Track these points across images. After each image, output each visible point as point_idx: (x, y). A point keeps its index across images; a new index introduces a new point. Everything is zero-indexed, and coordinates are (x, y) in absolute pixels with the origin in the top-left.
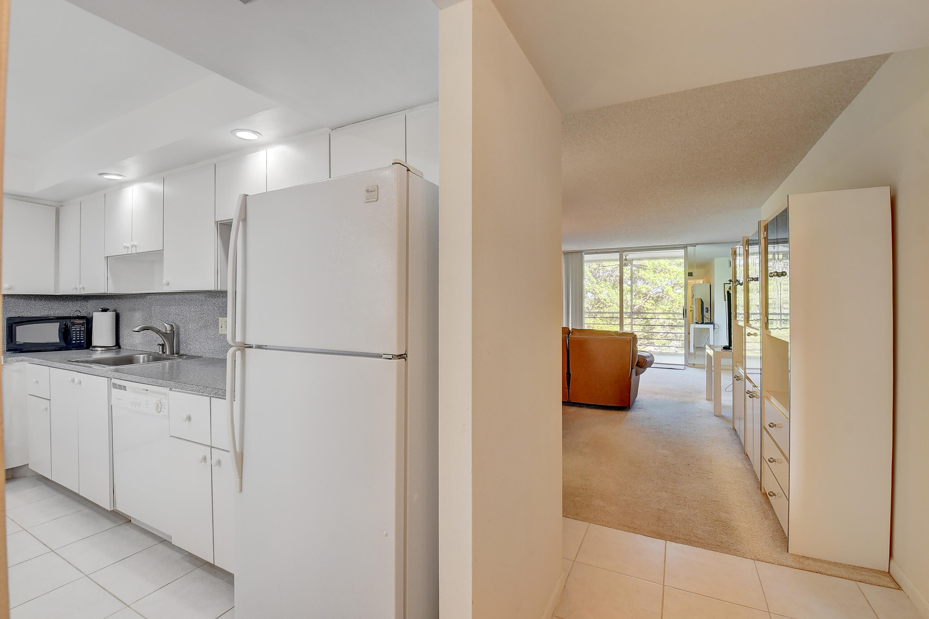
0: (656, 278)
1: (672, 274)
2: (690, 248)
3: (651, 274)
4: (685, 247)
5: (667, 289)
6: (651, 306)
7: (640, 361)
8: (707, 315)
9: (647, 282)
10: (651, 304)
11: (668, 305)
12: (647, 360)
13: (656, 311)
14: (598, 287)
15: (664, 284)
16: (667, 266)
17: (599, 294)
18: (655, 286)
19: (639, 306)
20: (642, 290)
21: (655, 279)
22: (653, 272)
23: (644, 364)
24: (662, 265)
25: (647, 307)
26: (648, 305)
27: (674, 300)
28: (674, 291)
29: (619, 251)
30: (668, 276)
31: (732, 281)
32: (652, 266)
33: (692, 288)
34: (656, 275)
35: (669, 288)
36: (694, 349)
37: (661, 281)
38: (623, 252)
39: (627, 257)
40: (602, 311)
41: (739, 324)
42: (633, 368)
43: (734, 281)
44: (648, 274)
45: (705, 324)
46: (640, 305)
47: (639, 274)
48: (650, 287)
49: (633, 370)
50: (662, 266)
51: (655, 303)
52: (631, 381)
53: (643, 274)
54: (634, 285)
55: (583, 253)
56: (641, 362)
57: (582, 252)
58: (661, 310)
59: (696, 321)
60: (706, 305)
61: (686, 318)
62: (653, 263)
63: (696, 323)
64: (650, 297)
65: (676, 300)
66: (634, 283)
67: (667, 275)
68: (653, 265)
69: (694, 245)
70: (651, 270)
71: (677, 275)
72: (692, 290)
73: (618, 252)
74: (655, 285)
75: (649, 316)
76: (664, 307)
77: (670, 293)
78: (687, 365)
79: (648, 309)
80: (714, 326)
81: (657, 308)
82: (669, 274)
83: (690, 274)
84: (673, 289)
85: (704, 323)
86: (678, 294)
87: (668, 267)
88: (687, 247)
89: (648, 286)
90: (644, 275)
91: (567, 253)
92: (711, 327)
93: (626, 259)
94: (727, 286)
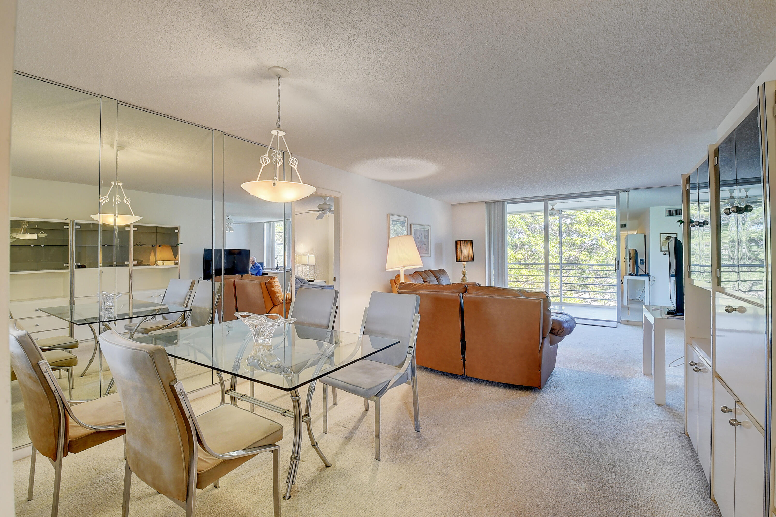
0: (591, 231)
1: (606, 227)
3: (585, 227)
4: (616, 193)
5: (601, 241)
6: (586, 257)
7: (554, 327)
8: (641, 267)
9: (581, 235)
11: (602, 256)
12: (565, 326)
13: (591, 263)
14: (534, 239)
16: (602, 220)
17: (535, 246)
18: (589, 238)
19: (574, 257)
20: (576, 242)
21: (589, 231)
22: (588, 225)
23: (560, 331)
25: (581, 258)
26: (583, 256)
27: (608, 251)
28: (607, 243)
29: (544, 200)
31: (684, 222)
32: (586, 220)
33: (625, 239)
34: (590, 228)
35: (604, 240)
36: (628, 301)
37: (595, 234)
38: (548, 201)
39: (554, 206)
40: (537, 262)
41: (694, 285)
42: (545, 338)
43: (686, 221)
45: (640, 276)
47: (574, 227)
48: (584, 240)
49: (546, 339)
50: (596, 220)
51: (589, 254)
52: (542, 354)
53: (577, 227)
55: (506, 203)
56: (557, 329)
57: (505, 201)
58: (595, 261)
59: (630, 273)
60: (641, 256)
61: (619, 270)
62: (587, 217)
63: (630, 274)
64: (585, 249)
65: (610, 252)
67: (602, 228)
69: (627, 191)
70: (586, 224)
71: (611, 228)
72: (626, 241)
75: (583, 267)
76: (598, 258)
77: (604, 245)
78: (619, 321)
79: (582, 260)
80: (649, 278)
81: (592, 259)
83: (623, 226)
84: (607, 241)
85: (639, 274)
86: (611, 246)
88: (619, 193)
89: (582, 239)
90: (579, 228)
91: (489, 203)
92: (646, 279)
93: (553, 209)
94: (664, 237)
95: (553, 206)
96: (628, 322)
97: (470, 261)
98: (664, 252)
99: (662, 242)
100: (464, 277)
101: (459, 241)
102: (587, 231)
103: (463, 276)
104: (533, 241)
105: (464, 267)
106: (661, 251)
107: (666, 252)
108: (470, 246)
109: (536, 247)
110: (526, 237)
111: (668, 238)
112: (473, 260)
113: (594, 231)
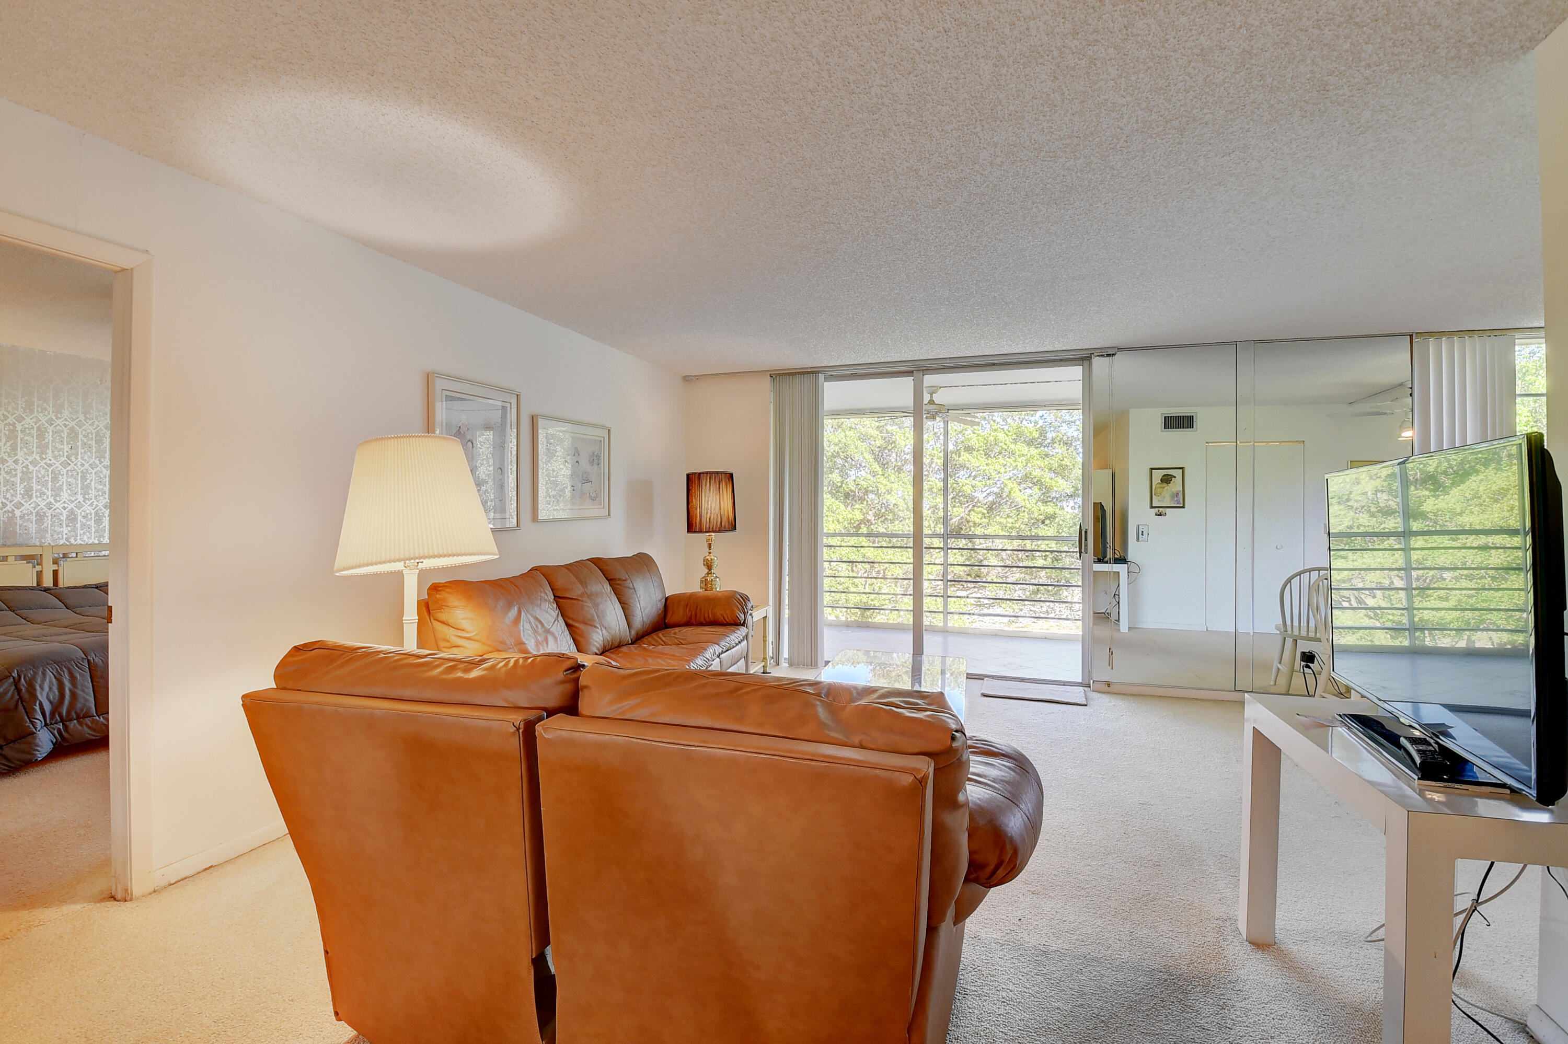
0: (991, 467)
2: (1096, 361)
4: (1084, 358)
10: (980, 516)
14: (885, 482)
15: (1004, 477)
16: (1010, 446)
18: (988, 481)
19: (959, 518)
22: (985, 455)
24: (1001, 442)
29: (912, 372)
30: (1012, 462)
34: (990, 462)
37: (999, 472)
38: (923, 376)
39: (934, 395)
44: (976, 459)
46: (961, 516)
47: (960, 459)
54: (951, 481)
55: (821, 377)
57: (819, 372)
62: (985, 439)
66: (951, 477)
67: (1010, 461)
68: (985, 441)
69: (1108, 353)
70: (982, 452)
73: (910, 373)
74: (989, 479)
78: (1090, 684)
79: (975, 524)
80: (1128, 566)
82: (1014, 459)
86: (1028, 496)
87: (1012, 446)
89: (975, 481)
90: (968, 461)
91: (780, 376)
92: (1121, 568)
93: (931, 402)
94: (1158, 475)
95: (931, 395)
96: (1109, 686)
97: (726, 531)
98: (1157, 509)
99: (1154, 487)
100: (708, 574)
101: (696, 473)
102: (985, 467)
103: (707, 571)
104: (883, 484)
105: (710, 547)
106: (1152, 507)
107: (1161, 509)
108: (725, 493)
109: (888, 497)
110: (869, 476)
111: (1165, 477)
112: (734, 528)
113: (998, 467)
